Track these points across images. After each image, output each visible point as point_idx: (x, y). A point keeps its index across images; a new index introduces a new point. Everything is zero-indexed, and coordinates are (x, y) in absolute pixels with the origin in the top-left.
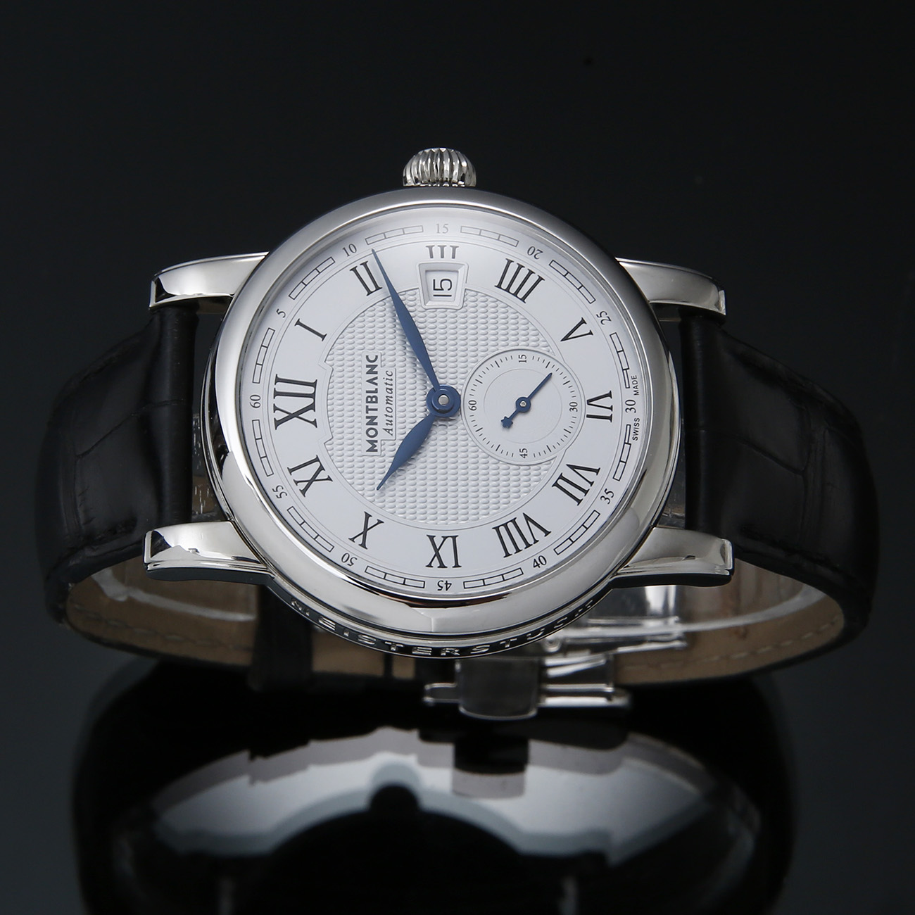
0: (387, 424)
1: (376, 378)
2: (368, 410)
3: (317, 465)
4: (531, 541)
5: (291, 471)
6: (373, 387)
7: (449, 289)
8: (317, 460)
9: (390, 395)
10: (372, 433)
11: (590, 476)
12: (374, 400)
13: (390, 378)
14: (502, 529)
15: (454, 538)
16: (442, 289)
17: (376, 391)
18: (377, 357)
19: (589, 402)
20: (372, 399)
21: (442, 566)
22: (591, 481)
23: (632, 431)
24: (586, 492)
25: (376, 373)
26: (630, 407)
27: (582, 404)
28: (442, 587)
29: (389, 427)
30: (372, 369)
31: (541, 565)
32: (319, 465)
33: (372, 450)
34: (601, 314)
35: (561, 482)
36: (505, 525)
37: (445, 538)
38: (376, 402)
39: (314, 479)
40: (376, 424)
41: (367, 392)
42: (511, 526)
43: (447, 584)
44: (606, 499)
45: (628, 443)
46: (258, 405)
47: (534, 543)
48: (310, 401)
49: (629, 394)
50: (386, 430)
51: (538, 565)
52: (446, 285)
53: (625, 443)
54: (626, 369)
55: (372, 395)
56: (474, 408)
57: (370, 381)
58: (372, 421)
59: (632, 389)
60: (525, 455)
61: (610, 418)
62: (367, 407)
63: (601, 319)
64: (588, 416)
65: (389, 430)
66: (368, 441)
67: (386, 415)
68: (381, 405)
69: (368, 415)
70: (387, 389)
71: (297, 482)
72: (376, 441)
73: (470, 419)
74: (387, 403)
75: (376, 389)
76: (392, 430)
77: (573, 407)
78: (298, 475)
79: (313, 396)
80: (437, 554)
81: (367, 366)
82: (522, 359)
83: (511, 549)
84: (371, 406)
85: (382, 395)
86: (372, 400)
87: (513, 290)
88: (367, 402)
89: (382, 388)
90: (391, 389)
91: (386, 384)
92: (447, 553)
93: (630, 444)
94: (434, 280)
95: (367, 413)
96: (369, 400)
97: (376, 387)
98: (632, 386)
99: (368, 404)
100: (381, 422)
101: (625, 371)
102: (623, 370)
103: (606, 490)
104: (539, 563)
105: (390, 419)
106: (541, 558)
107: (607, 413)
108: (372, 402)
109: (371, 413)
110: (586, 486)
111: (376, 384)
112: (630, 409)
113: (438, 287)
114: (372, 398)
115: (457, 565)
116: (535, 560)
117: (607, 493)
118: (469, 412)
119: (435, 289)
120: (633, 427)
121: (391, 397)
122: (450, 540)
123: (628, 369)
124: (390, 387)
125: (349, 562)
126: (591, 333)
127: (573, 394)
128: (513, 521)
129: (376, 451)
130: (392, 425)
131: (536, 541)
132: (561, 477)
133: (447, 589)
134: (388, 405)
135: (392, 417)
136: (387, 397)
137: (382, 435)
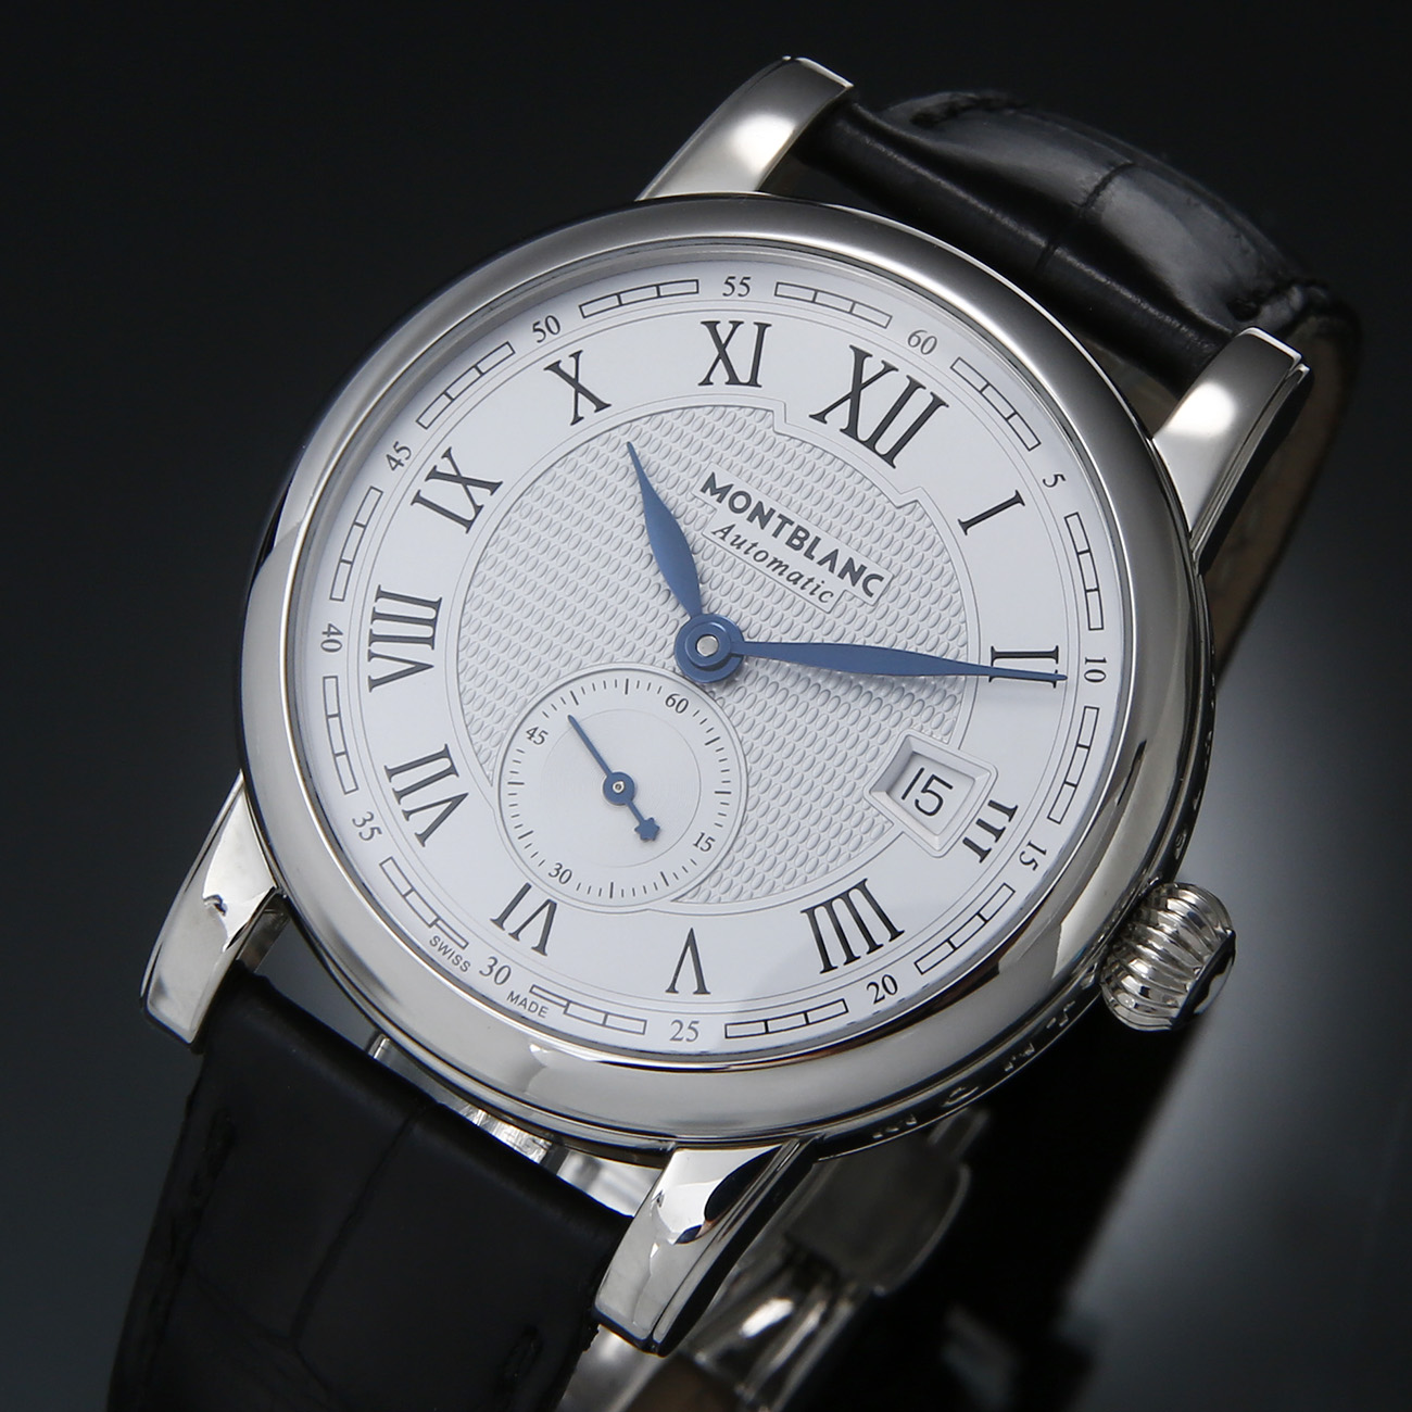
0: (739, 537)
1: (832, 569)
2: (785, 521)
3: (744, 376)
4: (378, 647)
5: (762, 327)
6: (819, 553)
7: (917, 802)
8: (753, 382)
9: (786, 573)
10: (740, 502)
11: (423, 821)
12: (796, 542)
13: (818, 593)
14: (429, 613)
15: (468, 524)
16: (925, 790)
17: (809, 555)
18: (871, 595)
19: (552, 906)
20: (800, 540)
21: (434, 474)
22: (411, 817)
23: (452, 945)
24: (400, 795)
25: (841, 576)
26: (496, 969)
27: (555, 890)
28: (398, 451)
29: (731, 537)
30: (852, 571)
31: (325, 637)
32: (741, 381)
33: (711, 482)
34: (694, 1030)
35: (443, 764)
36: (433, 623)
37: (478, 509)
38: (789, 543)
39: (723, 355)
40: (750, 519)
41: (817, 540)
42: (426, 631)
43: (399, 463)
44: (365, 821)
45: (435, 923)
46: (913, 343)
47: (369, 651)
48: (864, 433)
49: (520, 984)
50: (731, 528)
51: (328, 633)
52: (929, 802)
53: (439, 918)
54: (567, 1007)
55: (807, 544)
56: (671, 702)
57: (833, 557)
58: (761, 515)
59: (525, 994)
60: (532, 735)
61: (500, 922)
62: (792, 523)
63: (686, 1026)
64: (527, 887)
65: (726, 534)
66: (731, 486)
67: (755, 545)
68: (778, 548)
69: (776, 515)
70: (801, 576)
71: (736, 324)
72: (720, 500)
73: (656, 682)
74: (775, 560)
75: (812, 558)
76: (723, 538)
77: (561, 873)
78: (747, 335)
79: (871, 444)
80: (457, 478)
81: (863, 568)
82: (705, 842)
83: (386, 606)
84: (788, 530)
85: (796, 560)
86: (799, 538)
87: (839, 906)
88: (799, 528)
89: (809, 568)
90: (795, 582)
91: (811, 580)
92: (451, 496)
93: (430, 926)
94: (951, 787)
95: (780, 516)
96: (801, 534)
97: (817, 559)
98: (530, 998)
99: (794, 527)
100: (749, 530)
101: (565, 1003)
102: (569, 1002)
103: (380, 832)
104: (332, 637)
105: (744, 547)
106: (337, 646)
107: (512, 923)
108: (794, 535)
109: (775, 522)
110: (410, 802)
111: (821, 563)
112: (491, 967)
113: (935, 786)
114: (802, 540)
115: (418, 499)
116: (340, 633)
117: (373, 829)
118: (670, 688)
119: (934, 777)
120: (459, 951)
121: (780, 574)
122: (469, 514)
123: (565, 1013)
124: (801, 582)
125: (542, 326)
126: (672, 990)
127: (584, 888)
128: (430, 641)
129: (704, 490)
130: (732, 544)
131: (371, 656)
132: (452, 771)
133: (390, 458)
134: (770, 559)
135: (746, 553)
136: (787, 567)
137: (724, 516)
